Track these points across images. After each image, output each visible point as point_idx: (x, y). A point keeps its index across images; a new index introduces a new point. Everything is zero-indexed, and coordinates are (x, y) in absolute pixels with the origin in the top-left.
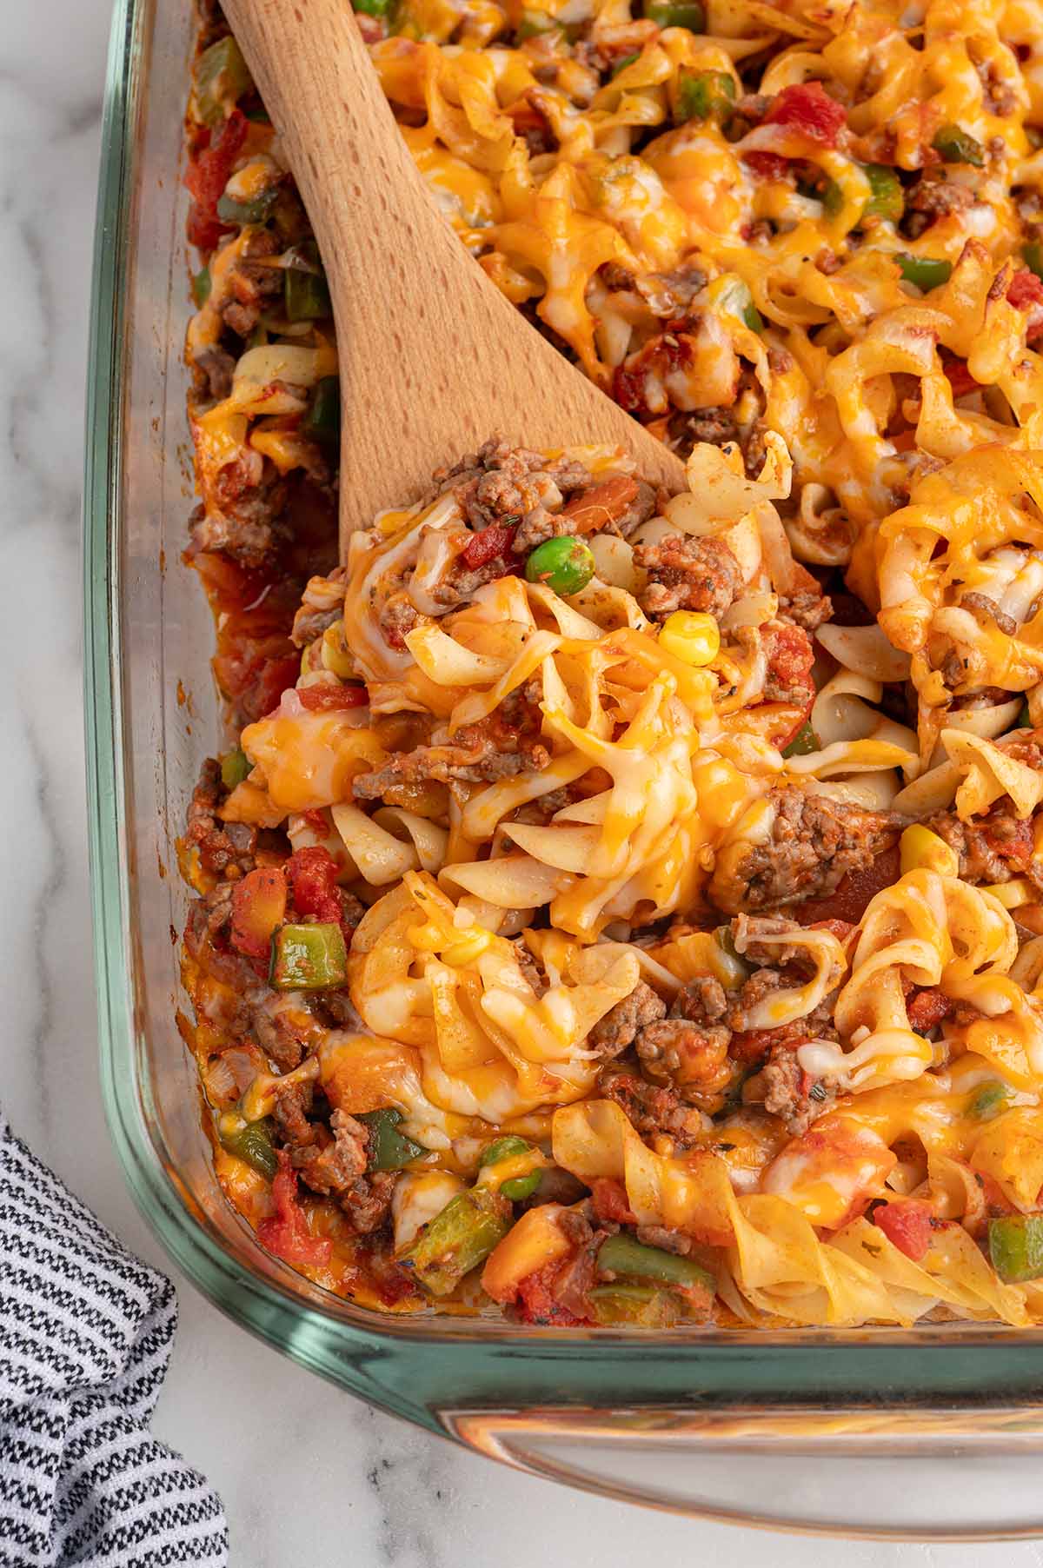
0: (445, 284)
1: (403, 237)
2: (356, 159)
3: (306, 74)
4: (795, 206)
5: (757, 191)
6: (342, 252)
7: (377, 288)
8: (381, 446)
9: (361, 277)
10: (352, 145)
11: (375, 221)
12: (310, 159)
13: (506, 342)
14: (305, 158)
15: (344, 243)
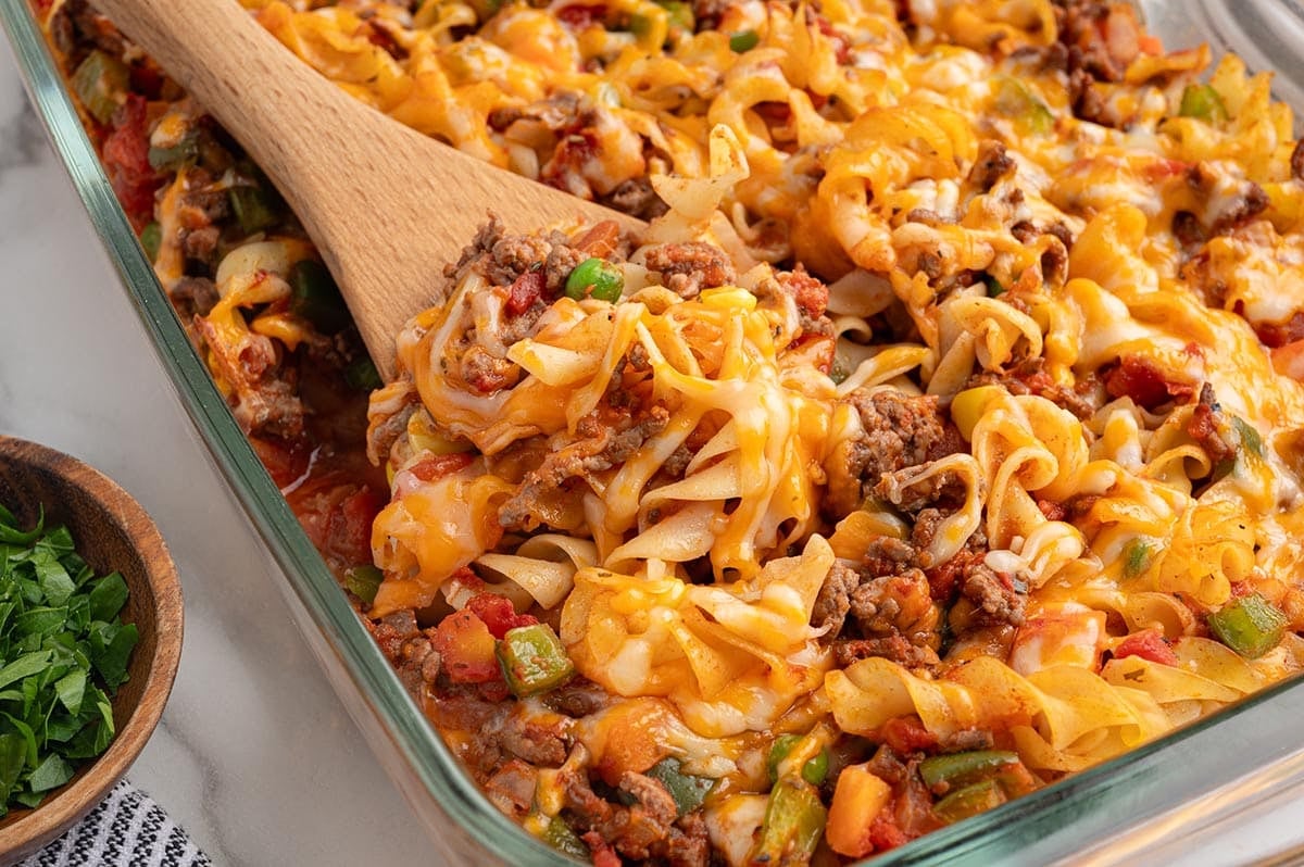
0: (381, 140)
1: (331, 117)
2: (267, 70)
3: (196, 21)
4: (612, 41)
5: (578, 39)
6: (284, 143)
7: (325, 159)
8: (382, 277)
9: (309, 156)
10: (259, 61)
11: (301, 110)
12: (226, 83)
13: (450, 170)
14: (222, 85)
15: (283, 136)
